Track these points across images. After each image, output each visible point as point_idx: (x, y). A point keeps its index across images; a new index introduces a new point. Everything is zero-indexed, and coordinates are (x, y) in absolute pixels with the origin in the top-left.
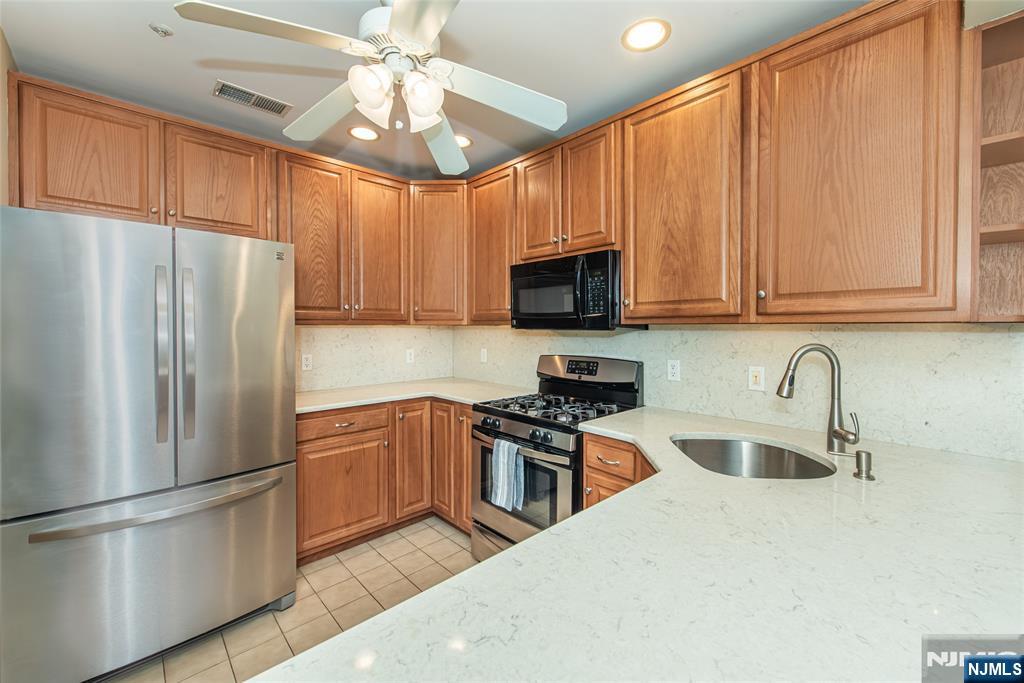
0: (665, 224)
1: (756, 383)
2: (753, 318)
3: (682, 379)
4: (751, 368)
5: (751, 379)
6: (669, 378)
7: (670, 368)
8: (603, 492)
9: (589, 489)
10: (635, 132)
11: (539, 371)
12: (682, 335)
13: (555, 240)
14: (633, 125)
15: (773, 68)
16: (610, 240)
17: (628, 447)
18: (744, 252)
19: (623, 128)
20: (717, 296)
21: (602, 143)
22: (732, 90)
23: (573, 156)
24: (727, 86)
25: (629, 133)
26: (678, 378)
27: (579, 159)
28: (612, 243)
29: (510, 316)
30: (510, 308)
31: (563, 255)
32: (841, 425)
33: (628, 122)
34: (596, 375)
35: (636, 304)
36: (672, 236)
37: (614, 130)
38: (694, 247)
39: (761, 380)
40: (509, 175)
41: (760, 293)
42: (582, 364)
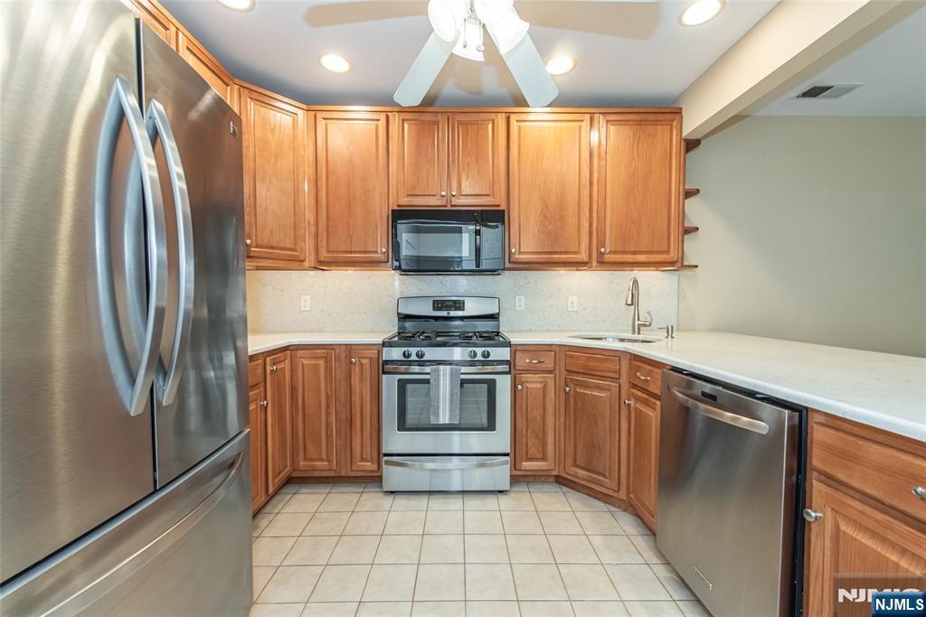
0: (542, 199)
1: (572, 307)
3: (526, 308)
4: (569, 298)
5: (570, 305)
7: (517, 303)
8: (529, 385)
9: (520, 387)
10: (520, 128)
11: (400, 311)
12: (526, 278)
13: (443, 193)
14: (517, 121)
15: (607, 121)
16: (497, 203)
17: (549, 348)
18: (591, 225)
19: (508, 119)
20: (576, 250)
21: (490, 126)
22: (586, 124)
23: (461, 126)
24: (582, 121)
25: (514, 125)
26: (523, 308)
27: (467, 131)
28: (499, 206)
29: (383, 258)
30: (384, 250)
31: (449, 208)
32: (639, 319)
33: (513, 118)
34: (463, 310)
35: (520, 253)
36: (547, 208)
37: (501, 119)
38: (562, 217)
39: (575, 305)
40: (378, 120)
41: (602, 250)
42: (447, 303)
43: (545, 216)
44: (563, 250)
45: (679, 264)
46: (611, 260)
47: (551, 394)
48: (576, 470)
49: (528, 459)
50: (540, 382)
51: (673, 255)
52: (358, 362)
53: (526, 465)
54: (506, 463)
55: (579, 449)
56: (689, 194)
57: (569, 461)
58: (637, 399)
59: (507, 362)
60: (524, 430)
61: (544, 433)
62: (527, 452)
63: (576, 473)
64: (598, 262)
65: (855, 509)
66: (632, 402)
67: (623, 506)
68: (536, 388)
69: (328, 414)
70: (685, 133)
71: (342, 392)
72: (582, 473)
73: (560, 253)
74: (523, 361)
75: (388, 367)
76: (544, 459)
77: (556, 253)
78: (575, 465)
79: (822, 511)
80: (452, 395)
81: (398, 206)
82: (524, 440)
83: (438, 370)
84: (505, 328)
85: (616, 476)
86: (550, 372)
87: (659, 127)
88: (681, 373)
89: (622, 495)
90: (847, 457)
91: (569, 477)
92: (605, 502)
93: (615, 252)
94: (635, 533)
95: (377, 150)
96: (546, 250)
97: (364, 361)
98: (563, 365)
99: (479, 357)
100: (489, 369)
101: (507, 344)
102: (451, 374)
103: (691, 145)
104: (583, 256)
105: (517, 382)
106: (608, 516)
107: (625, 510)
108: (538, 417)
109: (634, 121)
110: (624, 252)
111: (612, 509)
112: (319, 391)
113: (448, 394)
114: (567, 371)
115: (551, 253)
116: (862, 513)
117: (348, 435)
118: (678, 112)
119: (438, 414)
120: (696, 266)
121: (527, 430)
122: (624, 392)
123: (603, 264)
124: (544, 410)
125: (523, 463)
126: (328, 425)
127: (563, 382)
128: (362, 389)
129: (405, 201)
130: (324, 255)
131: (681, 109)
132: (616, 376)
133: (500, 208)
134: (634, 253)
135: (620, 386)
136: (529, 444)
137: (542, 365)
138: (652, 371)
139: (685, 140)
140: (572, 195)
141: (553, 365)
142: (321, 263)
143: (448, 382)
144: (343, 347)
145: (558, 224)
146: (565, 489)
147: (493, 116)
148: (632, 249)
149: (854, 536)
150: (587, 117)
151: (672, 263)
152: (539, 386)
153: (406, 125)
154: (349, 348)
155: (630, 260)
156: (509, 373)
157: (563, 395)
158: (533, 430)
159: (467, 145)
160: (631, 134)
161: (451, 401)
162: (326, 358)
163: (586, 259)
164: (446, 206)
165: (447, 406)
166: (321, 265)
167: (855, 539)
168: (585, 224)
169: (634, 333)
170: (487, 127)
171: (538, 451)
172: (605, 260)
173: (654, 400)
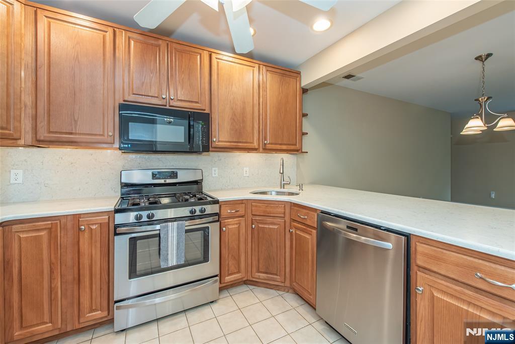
0: (232, 109)
1: (246, 173)
2: (261, 149)
3: (219, 175)
4: (245, 168)
5: (245, 172)
6: (213, 176)
7: (213, 172)
8: (230, 227)
9: (224, 229)
10: (218, 63)
11: (122, 181)
12: (219, 157)
13: (164, 97)
14: (216, 58)
15: (267, 70)
16: (204, 108)
17: (241, 202)
18: (259, 127)
19: (210, 56)
20: (252, 141)
21: (199, 57)
22: (256, 69)
23: (177, 53)
24: (254, 67)
25: (214, 61)
26: (217, 175)
27: (182, 57)
28: (205, 110)
29: (110, 140)
30: (110, 134)
31: (168, 107)
32: (284, 181)
33: (214, 56)
34: (177, 178)
35: (219, 141)
36: (235, 115)
37: (206, 55)
38: (244, 121)
39: (248, 172)
40: (106, 32)
41: (266, 142)
42: (164, 173)
43: (233, 119)
44: (244, 141)
45: (300, 151)
46: (269, 148)
47: (243, 231)
48: (259, 274)
49: (229, 275)
50: (236, 224)
51: (298, 146)
52: (87, 229)
53: (228, 279)
54: (216, 281)
55: (261, 261)
56: (305, 115)
57: (254, 270)
58: (297, 228)
59: (216, 214)
60: (227, 256)
61: (239, 256)
62: (228, 270)
63: (259, 276)
64: (264, 149)
65: (442, 284)
66: (293, 230)
67: (287, 290)
68: (235, 228)
69: (51, 279)
70: (303, 85)
71: (69, 257)
72: (262, 275)
73: (243, 142)
74: (227, 211)
75: (119, 230)
76: (239, 272)
77: (240, 142)
78: (259, 272)
79: (423, 287)
80: (178, 243)
81: (124, 101)
82: (227, 262)
83: (167, 226)
84: (207, 189)
85: (284, 273)
86: (242, 216)
87: (291, 79)
88: (330, 215)
89: (287, 284)
90: (437, 259)
91: (254, 280)
92: (275, 290)
93: (272, 144)
94: (298, 305)
95: (104, 55)
96: (234, 141)
97: (94, 227)
98: (249, 211)
99: (198, 213)
100: (204, 220)
101: (216, 202)
102: (178, 228)
103: (304, 91)
104: (255, 145)
105: (222, 226)
106: (280, 299)
107: (288, 292)
108: (236, 247)
109: (280, 73)
110: (276, 144)
111: (281, 293)
112: (41, 261)
113: (175, 243)
114: (252, 215)
115: (237, 142)
116: (447, 286)
117: (76, 293)
118: (299, 73)
119: (168, 260)
120: (307, 152)
121: (228, 255)
122: (288, 224)
123: (266, 150)
124: (239, 240)
125: (226, 278)
126: (51, 290)
127: (250, 222)
128: (91, 251)
129: (132, 98)
130: (43, 134)
131: (300, 72)
132: (282, 215)
133: (205, 112)
134: (281, 144)
135: (285, 221)
136: (230, 264)
137: (238, 213)
138: (308, 213)
139: (302, 88)
140: (249, 110)
141: (244, 212)
142: (39, 141)
143: (175, 234)
144: (69, 218)
145: (241, 125)
146: (251, 287)
147: (200, 51)
148: (280, 143)
149: (442, 298)
150: (257, 66)
151: (297, 151)
152: (236, 226)
153: (132, 43)
154: (77, 217)
155: (279, 148)
156: (218, 221)
157: (250, 230)
158: (232, 256)
159: (182, 67)
160: (279, 79)
161: (178, 248)
162: (50, 229)
163: (257, 147)
164: (166, 106)
165: (175, 252)
166: (39, 143)
167: (444, 300)
168: (256, 126)
169: (281, 188)
170: (197, 58)
171: (236, 268)
172: (267, 148)
173: (310, 230)
